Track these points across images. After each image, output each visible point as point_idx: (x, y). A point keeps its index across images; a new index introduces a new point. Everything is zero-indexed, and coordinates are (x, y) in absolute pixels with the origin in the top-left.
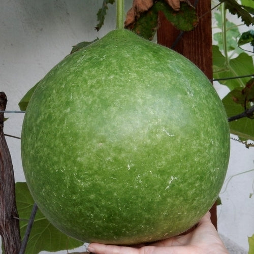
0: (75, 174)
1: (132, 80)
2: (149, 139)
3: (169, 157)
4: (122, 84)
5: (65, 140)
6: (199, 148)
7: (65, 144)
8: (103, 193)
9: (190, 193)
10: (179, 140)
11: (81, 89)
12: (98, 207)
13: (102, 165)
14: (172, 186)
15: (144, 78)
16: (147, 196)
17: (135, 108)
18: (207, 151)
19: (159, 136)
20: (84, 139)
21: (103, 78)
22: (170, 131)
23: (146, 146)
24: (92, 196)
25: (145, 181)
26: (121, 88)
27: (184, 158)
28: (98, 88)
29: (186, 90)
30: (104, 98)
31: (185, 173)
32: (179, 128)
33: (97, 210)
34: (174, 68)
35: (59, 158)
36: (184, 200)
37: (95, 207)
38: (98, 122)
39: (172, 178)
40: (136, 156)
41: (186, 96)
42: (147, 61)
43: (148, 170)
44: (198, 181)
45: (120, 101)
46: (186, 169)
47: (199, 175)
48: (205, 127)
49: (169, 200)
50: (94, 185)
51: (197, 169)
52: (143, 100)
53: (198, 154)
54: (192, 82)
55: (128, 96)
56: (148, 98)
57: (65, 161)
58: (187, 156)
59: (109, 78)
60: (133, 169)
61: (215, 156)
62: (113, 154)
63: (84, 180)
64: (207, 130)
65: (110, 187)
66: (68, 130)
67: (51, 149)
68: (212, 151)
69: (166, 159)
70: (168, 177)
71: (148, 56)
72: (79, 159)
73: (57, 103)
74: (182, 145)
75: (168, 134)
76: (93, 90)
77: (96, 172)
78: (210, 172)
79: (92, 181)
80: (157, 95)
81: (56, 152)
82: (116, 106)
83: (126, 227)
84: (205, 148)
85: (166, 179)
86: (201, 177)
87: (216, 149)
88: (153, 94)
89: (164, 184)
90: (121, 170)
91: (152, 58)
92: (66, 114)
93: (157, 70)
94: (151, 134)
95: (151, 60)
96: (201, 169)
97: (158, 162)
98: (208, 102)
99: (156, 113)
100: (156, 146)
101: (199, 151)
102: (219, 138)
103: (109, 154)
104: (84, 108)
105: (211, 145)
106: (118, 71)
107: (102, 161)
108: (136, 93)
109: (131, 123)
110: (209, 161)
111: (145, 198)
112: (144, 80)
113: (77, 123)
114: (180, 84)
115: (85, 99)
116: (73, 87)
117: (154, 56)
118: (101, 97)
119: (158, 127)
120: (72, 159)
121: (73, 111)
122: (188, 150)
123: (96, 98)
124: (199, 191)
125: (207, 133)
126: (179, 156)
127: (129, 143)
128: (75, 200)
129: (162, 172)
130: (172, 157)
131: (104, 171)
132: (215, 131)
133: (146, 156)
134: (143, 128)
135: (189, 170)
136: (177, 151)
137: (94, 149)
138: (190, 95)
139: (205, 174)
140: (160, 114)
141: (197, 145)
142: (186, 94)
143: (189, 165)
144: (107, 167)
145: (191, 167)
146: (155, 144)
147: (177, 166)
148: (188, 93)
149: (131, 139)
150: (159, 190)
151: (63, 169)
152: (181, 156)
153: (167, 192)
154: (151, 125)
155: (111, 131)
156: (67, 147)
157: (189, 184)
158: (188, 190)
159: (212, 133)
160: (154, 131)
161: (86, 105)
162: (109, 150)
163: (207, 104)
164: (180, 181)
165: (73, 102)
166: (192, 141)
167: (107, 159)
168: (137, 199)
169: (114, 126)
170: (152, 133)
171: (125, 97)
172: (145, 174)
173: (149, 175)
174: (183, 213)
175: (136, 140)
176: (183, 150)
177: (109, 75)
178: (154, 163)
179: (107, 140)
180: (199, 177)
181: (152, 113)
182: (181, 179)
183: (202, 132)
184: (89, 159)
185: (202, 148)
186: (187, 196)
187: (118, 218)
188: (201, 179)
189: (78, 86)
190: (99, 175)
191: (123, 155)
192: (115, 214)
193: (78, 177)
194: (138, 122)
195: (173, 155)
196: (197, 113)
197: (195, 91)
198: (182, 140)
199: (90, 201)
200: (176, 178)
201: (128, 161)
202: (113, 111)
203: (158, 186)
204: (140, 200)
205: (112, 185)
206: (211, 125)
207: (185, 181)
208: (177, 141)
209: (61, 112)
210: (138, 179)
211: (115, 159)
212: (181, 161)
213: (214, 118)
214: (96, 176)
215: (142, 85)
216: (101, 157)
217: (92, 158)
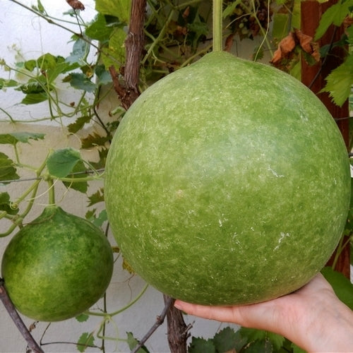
0: (150, 232)
1: (223, 100)
2: (249, 182)
3: (278, 206)
4: (210, 107)
5: (136, 185)
6: (319, 191)
7: (136, 191)
8: (188, 258)
9: (308, 252)
10: (291, 183)
11: (157, 117)
12: (182, 273)
13: (183, 221)
14: (283, 245)
15: (241, 97)
16: (247, 261)
17: (227, 139)
18: (329, 194)
19: (262, 178)
20: (158, 185)
21: (186, 101)
22: (279, 171)
23: (244, 193)
24: (174, 261)
25: (244, 241)
26: (208, 112)
27: (299, 206)
28: (178, 114)
29: (299, 113)
30: (184, 127)
31: (300, 227)
32: (290, 164)
33: (182, 277)
34: (282, 86)
35: (131, 210)
36: (299, 261)
37: (179, 273)
38: (176, 161)
39: (283, 235)
40: (230, 207)
41: (298, 122)
42: (245, 77)
43: (248, 226)
44: (318, 235)
45: (206, 130)
46: (301, 221)
47: (319, 227)
48: (325, 163)
49: (278, 263)
50: (174, 247)
51: (316, 220)
52: (238, 128)
53: (318, 199)
54: (305, 103)
55: (217, 122)
56: (246, 124)
57: (137, 214)
58: (302, 203)
59: (193, 100)
60: (227, 225)
61: (338, 199)
62: (197, 205)
63: (161, 240)
64: (328, 167)
65: (196, 250)
66: (139, 172)
67: (122, 196)
68: (335, 194)
69: (274, 210)
70: (277, 234)
71: (247, 72)
72: (153, 211)
73: (130, 136)
74: (295, 189)
75: (275, 174)
76: (172, 116)
77: (176, 230)
78: (332, 221)
79: (172, 241)
80: (258, 120)
81: (128, 202)
82: (201, 137)
83: (223, 296)
84: (327, 191)
85: (275, 238)
86: (322, 230)
87: (340, 190)
88: (253, 119)
89: (271, 243)
90: (210, 227)
91: (252, 74)
92: (137, 151)
93: (259, 88)
94: (251, 175)
95: (250, 76)
96: (321, 219)
97: (261, 214)
98: (326, 129)
99: (258, 145)
100: (259, 192)
101: (318, 195)
102: (342, 175)
103: (193, 205)
104: (159, 142)
105: (334, 186)
106: (205, 91)
107: (182, 215)
108: (229, 118)
109: (223, 161)
110: (331, 208)
111: (246, 263)
112: (240, 101)
113: (150, 163)
114: (290, 106)
115: (161, 130)
116: (148, 114)
117: (254, 72)
118: (182, 125)
119: (260, 164)
120: (145, 211)
121: (145, 145)
122: (304, 195)
123: (175, 127)
124: (319, 247)
125: (328, 170)
126: (292, 204)
127: (219, 190)
128: (154, 264)
129: (268, 228)
130: (282, 206)
131: (187, 229)
132: (338, 166)
133: (245, 207)
134: (238, 167)
135: (306, 223)
136: (289, 197)
137: (171, 198)
138: (304, 120)
139: (326, 225)
140: (263, 146)
141: (316, 187)
142: (299, 118)
143: (305, 216)
144: (190, 223)
145: (309, 217)
146: (256, 189)
147: (289, 218)
148: (301, 117)
149: (221, 183)
150: (265, 252)
151: (136, 224)
152: (294, 204)
153: (277, 254)
154: (250, 162)
155: (194, 173)
156: (139, 195)
157: (306, 240)
158: (304, 249)
159: (334, 170)
160: (255, 170)
161: (162, 137)
162: (191, 200)
163: (326, 132)
164: (293, 237)
165: (146, 134)
166: (309, 182)
167: (190, 213)
168: (234, 266)
169: (198, 166)
170: (253, 173)
171: (214, 124)
172: (244, 232)
173: (249, 233)
174: (297, 275)
175: (230, 183)
176: (298, 195)
177: (193, 97)
178: (256, 215)
179: (188, 186)
180: (319, 230)
181: (252, 145)
182: (295, 235)
183: (322, 169)
184: (166, 212)
185: (323, 191)
186: (303, 256)
187: (210, 287)
188: (321, 232)
189: (154, 113)
190: (181, 234)
191: (212, 207)
192: (207, 283)
193: (154, 235)
194: (232, 159)
195: (283, 203)
196: (314, 143)
197: (311, 114)
198: (295, 182)
199: (171, 267)
200: (288, 235)
201: (219, 214)
202: (196, 144)
203: (263, 247)
204: (238, 266)
205: (198, 247)
206: (333, 159)
207: (301, 238)
208: (289, 184)
209: (132, 148)
210: (235, 239)
211: (200, 212)
212: (294, 212)
213: (335, 150)
214: (176, 235)
215: (237, 107)
216: (182, 209)
217: (170, 210)
